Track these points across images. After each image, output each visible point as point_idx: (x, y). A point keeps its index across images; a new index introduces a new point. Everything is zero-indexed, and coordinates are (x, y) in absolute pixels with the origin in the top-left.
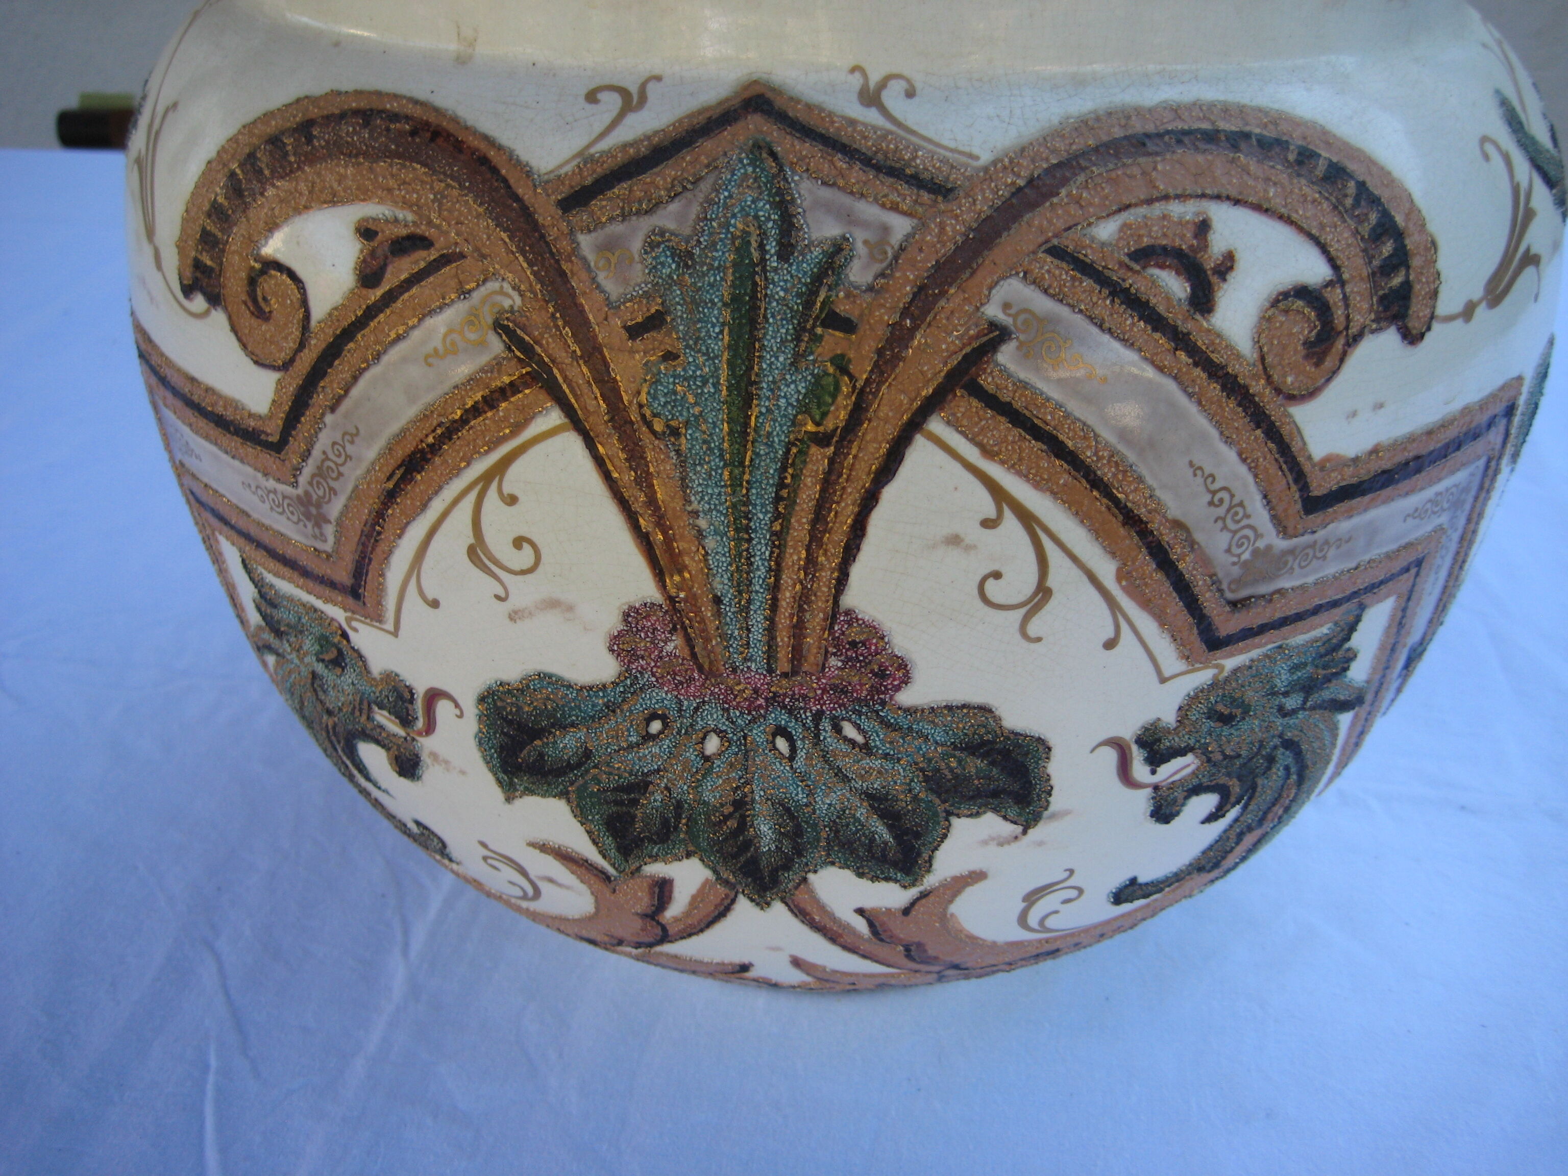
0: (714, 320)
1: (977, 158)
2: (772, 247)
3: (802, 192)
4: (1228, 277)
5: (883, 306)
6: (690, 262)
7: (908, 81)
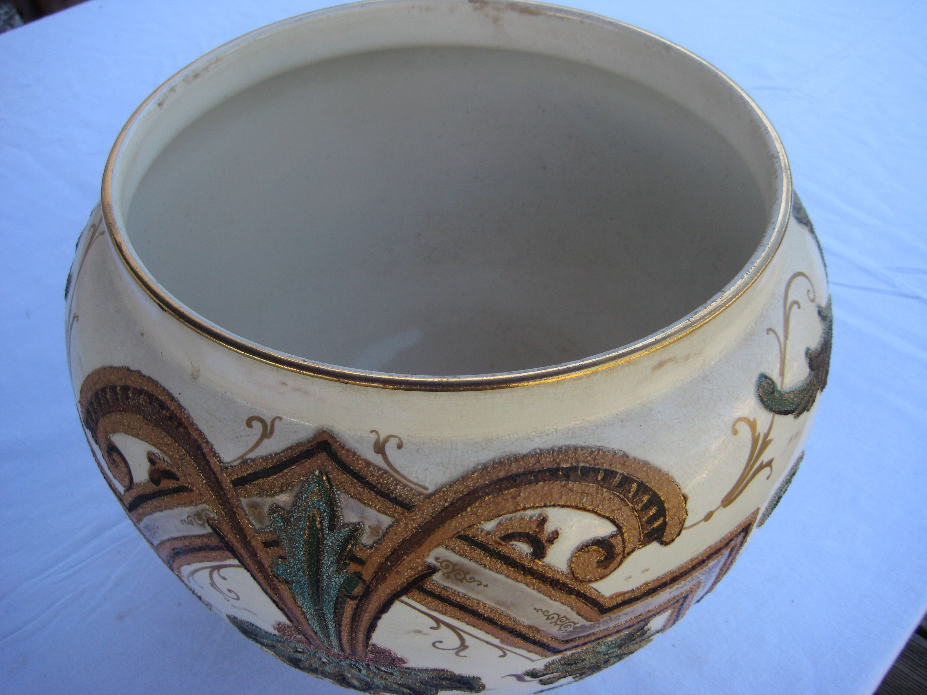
0: (301, 549)
1: (427, 489)
2: (326, 524)
3: (341, 499)
4: (555, 542)
5: (377, 556)
6: (289, 524)
7: (399, 439)
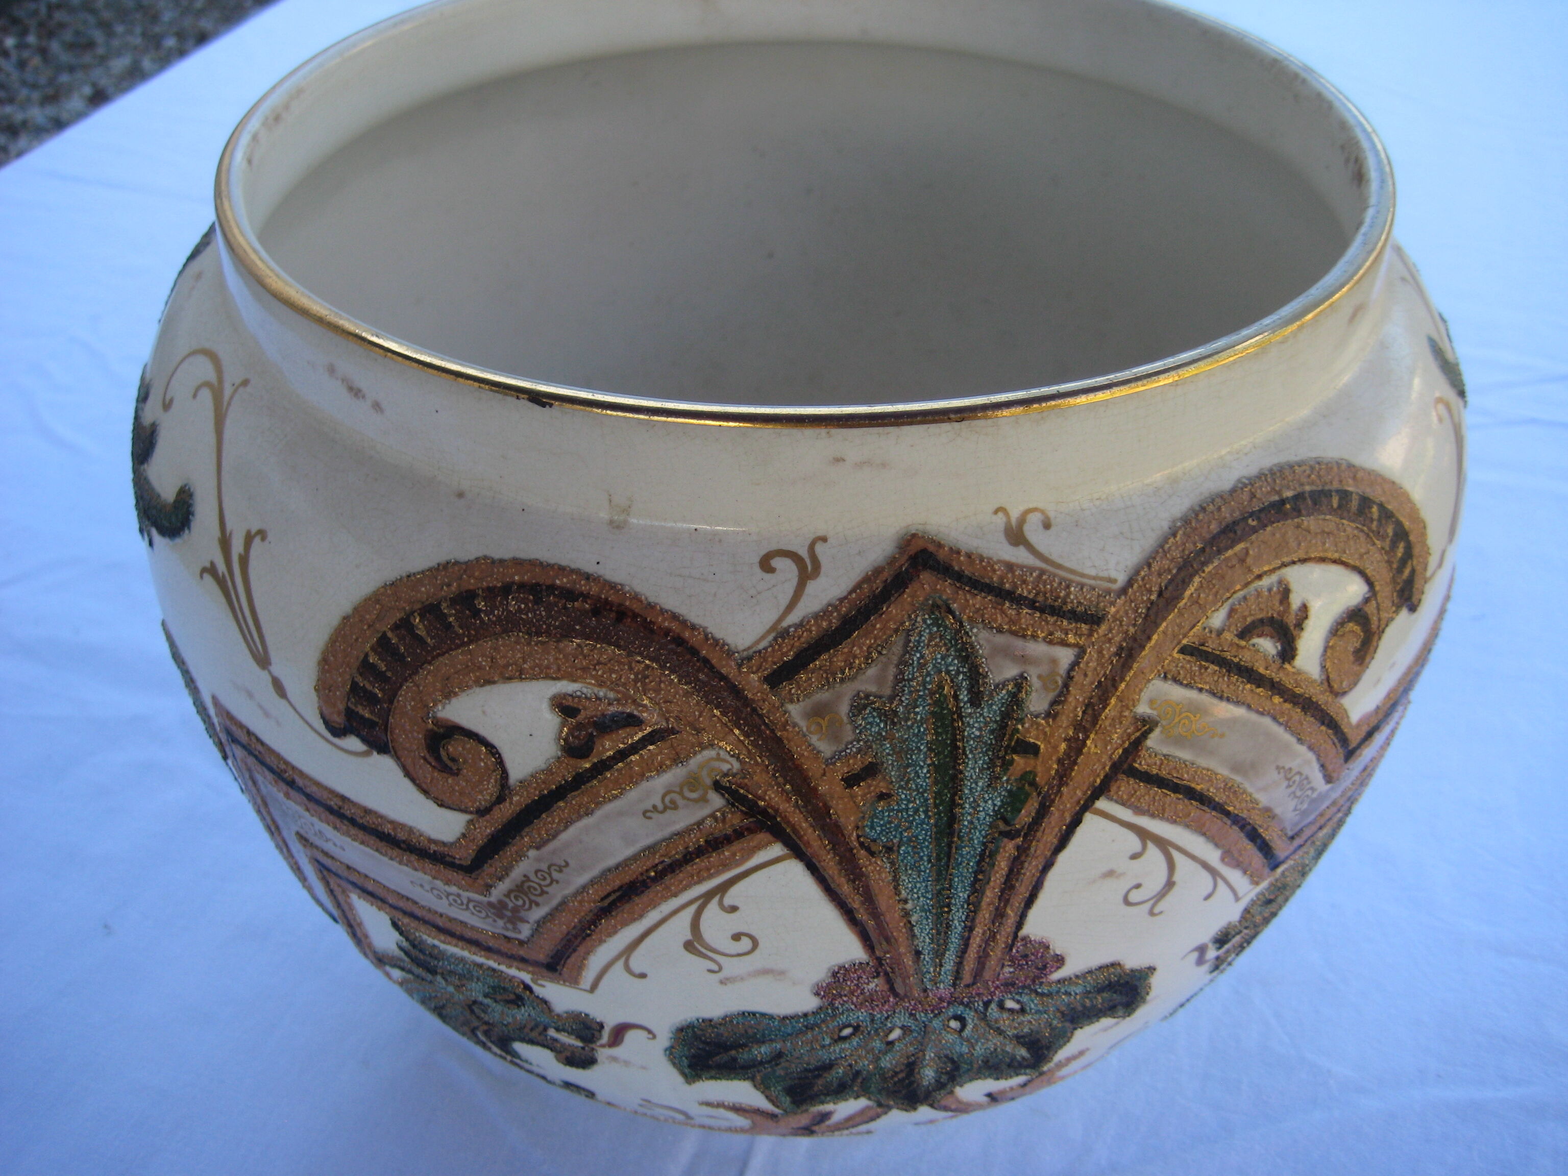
0: (922, 764)
1: (1114, 581)
2: (964, 696)
3: (981, 642)
4: (1304, 626)
5: (1061, 726)
6: (896, 720)
7: (1042, 512)
